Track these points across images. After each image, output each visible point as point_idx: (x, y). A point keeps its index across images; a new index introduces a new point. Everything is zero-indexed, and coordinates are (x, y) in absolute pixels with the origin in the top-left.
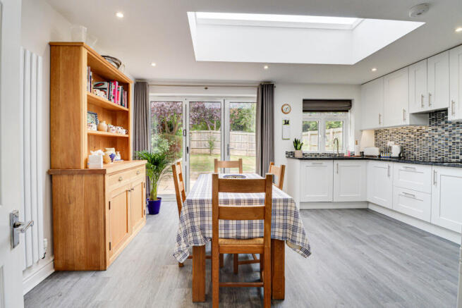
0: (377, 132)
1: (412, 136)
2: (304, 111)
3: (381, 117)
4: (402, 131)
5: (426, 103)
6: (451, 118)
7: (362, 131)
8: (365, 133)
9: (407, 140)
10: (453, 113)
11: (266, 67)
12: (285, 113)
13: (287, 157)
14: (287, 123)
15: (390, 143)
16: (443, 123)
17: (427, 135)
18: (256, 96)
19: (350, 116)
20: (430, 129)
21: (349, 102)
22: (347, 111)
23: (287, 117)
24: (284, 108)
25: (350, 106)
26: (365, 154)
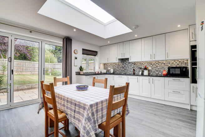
0: (104, 64)
1: (116, 66)
2: (83, 54)
3: (108, 59)
4: (113, 64)
5: (123, 56)
6: (130, 61)
7: (100, 64)
8: (101, 64)
9: (115, 67)
10: (131, 60)
11: (75, 30)
12: (75, 54)
13: (76, 74)
14: (76, 58)
15: (109, 68)
16: (125, 62)
17: (121, 66)
18: (62, 43)
19: (97, 58)
20: (121, 64)
21: (96, 52)
22: (95, 56)
23: (76, 56)
24: (75, 51)
25: (97, 54)
26: (102, 72)
